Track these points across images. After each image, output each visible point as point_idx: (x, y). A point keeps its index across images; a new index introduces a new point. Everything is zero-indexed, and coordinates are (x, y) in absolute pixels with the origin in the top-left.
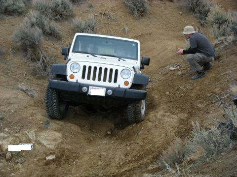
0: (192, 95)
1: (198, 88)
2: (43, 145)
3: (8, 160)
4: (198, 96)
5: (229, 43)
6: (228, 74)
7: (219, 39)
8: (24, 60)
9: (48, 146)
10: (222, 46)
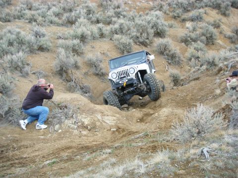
0: (188, 98)
1: (190, 95)
2: (106, 123)
3: (89, 130)
4: (192, 99)
5: (204, 70)
6: (209, 86)
7: (196, 68)
8: (61, 81)
9: (110, 124)
10: (199, 72)
